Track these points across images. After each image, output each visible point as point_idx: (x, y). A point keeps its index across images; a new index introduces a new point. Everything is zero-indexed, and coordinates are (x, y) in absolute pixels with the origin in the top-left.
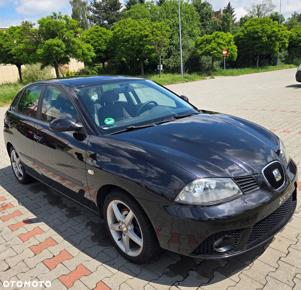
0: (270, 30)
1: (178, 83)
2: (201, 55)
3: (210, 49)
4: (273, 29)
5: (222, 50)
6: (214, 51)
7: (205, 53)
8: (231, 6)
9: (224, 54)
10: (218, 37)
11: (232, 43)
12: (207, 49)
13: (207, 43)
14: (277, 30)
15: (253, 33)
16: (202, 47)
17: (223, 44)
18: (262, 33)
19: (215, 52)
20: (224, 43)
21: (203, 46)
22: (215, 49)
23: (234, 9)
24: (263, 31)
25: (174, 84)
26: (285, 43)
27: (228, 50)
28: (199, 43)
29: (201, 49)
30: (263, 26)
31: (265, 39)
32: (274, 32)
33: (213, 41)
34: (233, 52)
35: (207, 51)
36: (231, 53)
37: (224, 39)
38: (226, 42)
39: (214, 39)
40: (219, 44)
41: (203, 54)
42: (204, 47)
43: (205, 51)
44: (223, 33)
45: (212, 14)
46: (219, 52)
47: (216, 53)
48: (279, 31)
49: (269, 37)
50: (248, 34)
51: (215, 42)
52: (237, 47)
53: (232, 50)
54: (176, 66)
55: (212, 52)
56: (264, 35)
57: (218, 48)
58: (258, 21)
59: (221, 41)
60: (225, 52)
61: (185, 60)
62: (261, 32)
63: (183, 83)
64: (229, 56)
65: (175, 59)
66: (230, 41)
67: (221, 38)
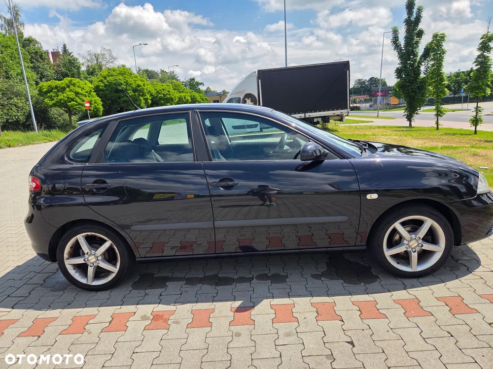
0: (135, 83)
1: (38, 143)
2: (51, 106)
3: (66, 99)
4: (137, 82)
5: (83, 101)
6: (72, 102)
7: (58, 104)
8: (67, 49)
9: (87, 107)
10: (74, 85)
11: (92, 93)
12: (61, 100)
13: (58, 91)
14: (142, 85)
15: (115, 84)
16: (52, 96)
17: (82, 94)
18: (126, 86)
19: (74, 104)
20: (84, 93)
21: (52, 94)
22: (72, 100)
23: (72, 53)
24: (127, 83)
25: (32, 144)
26: (147, 99)
27: (90, 102)
28: (45, 90)
29: (51, 98)
30: (125, 77)
31: (131, 93)
32: (139, 86)
33: (67, 89)
34: (98, 105)
35: (62, 101)
36: (95, 106)
37: (83, 88)
38: (86, 92)
39: (68, 87)
40: (77, 94)
41: (54, 105)
42: (55, 97)
43: (57, 102)
44: (77, 80)
45: (44, 55)
46: (80, 104)
47: (76, 105)
48: (144, 85)
49: (135, 91)
50: (109, 86)
51: (71, 91)
52: (101, 100)
53: (96, 103)
54: (10, 121)
55: (69, 104)
56: (129, 88)
57: (77, 98)
58: (118, 72)
59: (79, 90)
60: (87, 105)
61: (24, 113)
62: (125, 84)
63: (45, 142)
64: (93, 110)
65: (5, 111)
66: (91, 91)
67: (79, 87)
